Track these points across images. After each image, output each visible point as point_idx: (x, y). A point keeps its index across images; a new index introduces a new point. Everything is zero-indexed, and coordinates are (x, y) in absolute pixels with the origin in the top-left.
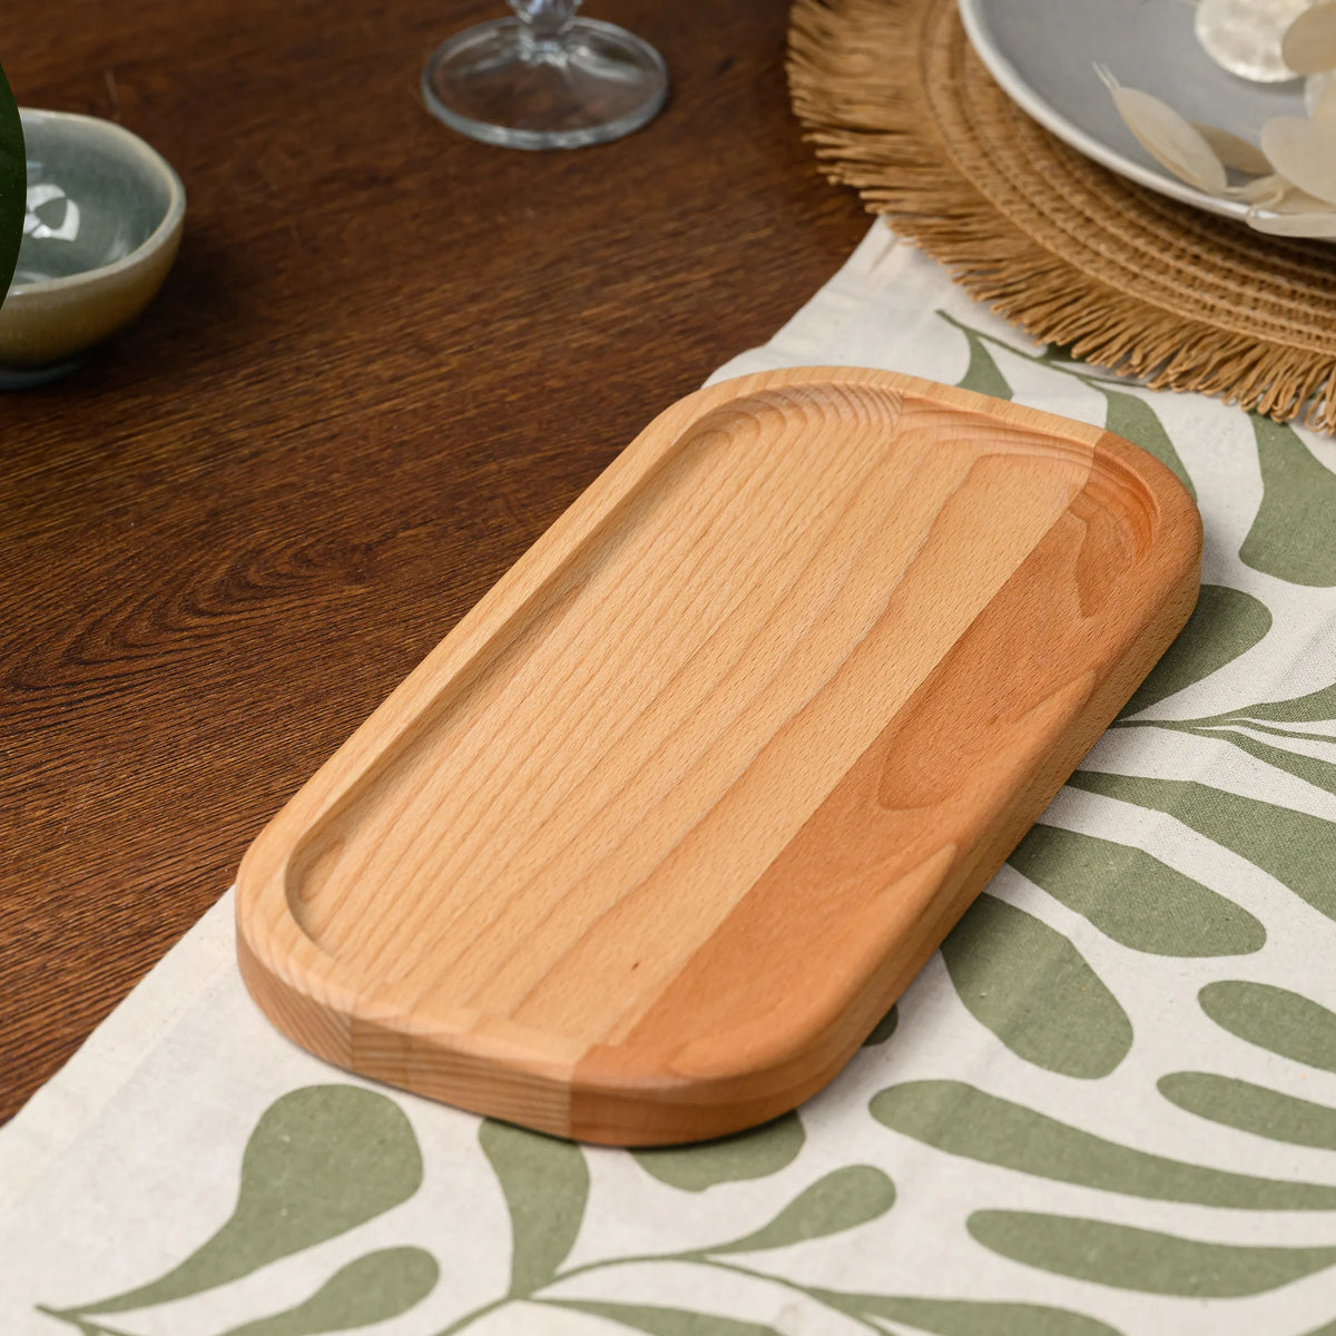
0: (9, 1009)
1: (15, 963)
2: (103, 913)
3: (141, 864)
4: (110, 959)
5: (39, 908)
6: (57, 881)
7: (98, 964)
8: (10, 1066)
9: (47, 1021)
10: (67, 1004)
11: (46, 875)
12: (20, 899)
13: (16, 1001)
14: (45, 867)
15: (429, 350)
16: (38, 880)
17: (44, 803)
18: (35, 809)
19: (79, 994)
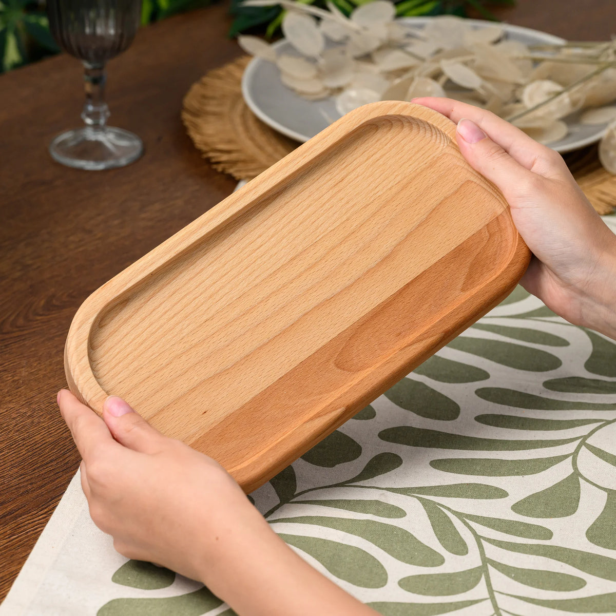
0: (26, 435)
1: (21, 422)
2: (48, 405)
3: (54, 389)
4: (56, 417)
5: (23, 405)
6: (25, 397)
7: (52, 419)
8: (34, 451)
9: (41, 437)
10: (47, 432)
11: (20, 396)
12: (14, 404)
13: (28, 433)
14: (19, 394)
15: (90, 232)
16: (19, 397)
17: (10, 375)
18: (7, 377)
19: (49, 429)
